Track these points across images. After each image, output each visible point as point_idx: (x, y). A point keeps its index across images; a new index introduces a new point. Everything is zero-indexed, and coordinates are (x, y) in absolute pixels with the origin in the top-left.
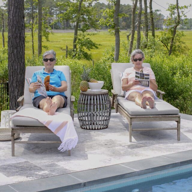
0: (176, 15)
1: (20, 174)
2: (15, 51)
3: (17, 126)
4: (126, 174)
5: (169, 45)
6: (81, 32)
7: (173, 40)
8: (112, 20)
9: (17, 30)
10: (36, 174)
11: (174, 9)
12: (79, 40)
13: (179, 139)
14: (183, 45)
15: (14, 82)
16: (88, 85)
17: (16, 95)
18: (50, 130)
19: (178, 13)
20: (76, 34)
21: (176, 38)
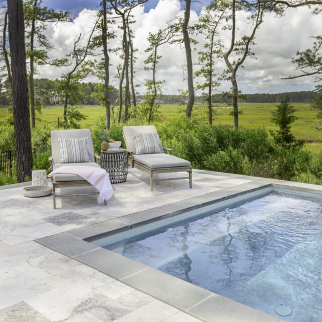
0: (153, 89)
1: (70, 223)
2: (21, 120)
3: (57, 182)
4: (163, 216)
5: (148, 115)
6: (70, 106)
7: (151, 110)
8: (102, 93)
9: (22, 102)
10: (85, 222)
11: (151, 84)
12: (69, 112)
13: (191, 187)
14: (160, 114)
15: (22, 149)
16: (108, 145)
17: (24, 160)
18: (89, 183)
19: (155, 88)
20: (66, 107)
21: (154, 108)
